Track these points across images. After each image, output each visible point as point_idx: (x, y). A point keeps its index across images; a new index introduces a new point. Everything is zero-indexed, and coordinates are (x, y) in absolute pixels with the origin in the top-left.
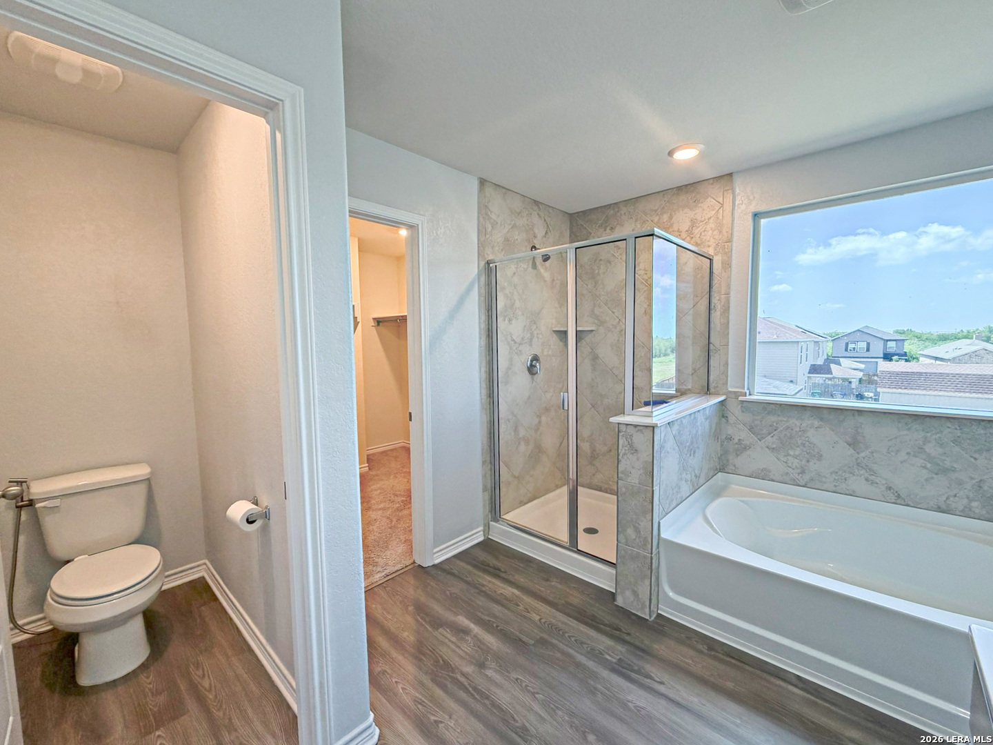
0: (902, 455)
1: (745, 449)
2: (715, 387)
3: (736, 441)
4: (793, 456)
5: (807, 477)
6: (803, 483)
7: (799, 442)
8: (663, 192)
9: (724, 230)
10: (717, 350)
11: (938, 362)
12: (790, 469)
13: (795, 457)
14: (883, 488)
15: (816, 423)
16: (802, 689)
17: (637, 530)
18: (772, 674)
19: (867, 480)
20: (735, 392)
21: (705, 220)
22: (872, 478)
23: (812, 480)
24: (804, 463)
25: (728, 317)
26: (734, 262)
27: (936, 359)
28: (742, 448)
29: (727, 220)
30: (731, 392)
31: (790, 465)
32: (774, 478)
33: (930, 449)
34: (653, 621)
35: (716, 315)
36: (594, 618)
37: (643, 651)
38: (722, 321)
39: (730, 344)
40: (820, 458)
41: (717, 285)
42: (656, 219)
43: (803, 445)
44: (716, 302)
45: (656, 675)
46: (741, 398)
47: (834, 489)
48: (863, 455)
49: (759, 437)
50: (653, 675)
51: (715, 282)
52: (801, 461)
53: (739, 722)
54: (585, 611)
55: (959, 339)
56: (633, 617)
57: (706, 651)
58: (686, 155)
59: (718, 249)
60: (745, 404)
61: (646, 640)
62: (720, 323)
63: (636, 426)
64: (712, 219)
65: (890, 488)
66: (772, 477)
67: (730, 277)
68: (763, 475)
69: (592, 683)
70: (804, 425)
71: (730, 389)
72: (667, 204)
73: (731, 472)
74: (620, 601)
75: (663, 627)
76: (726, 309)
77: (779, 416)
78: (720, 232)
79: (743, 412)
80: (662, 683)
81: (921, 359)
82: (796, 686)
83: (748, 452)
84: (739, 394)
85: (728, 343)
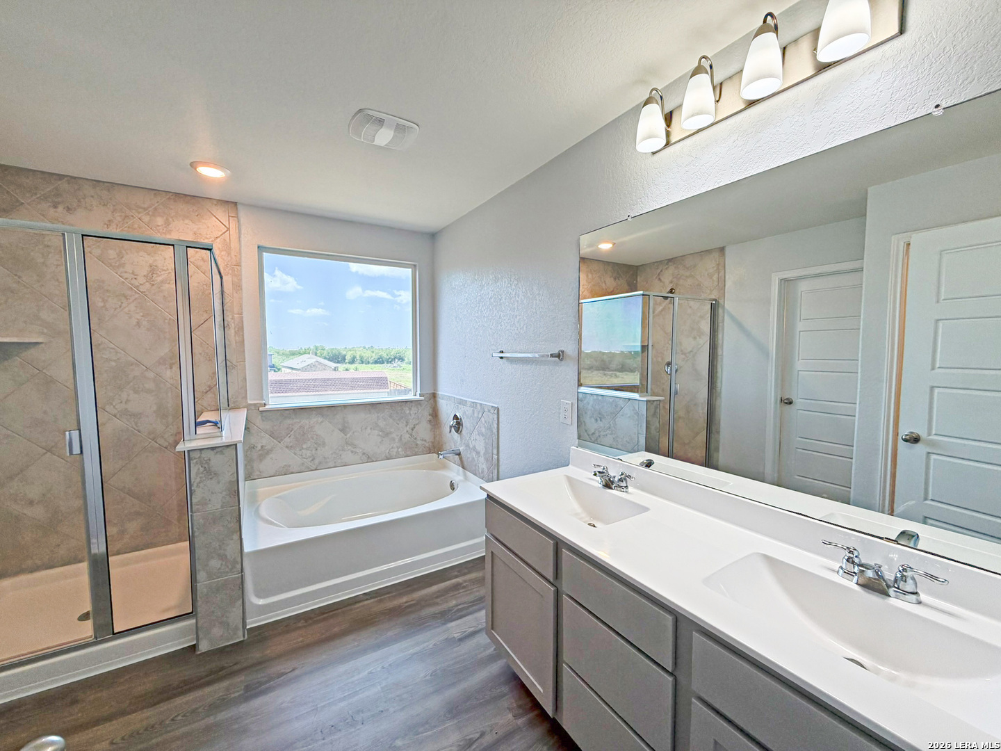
0: (369, 431)
1: (268, 452)
2: (234, 402)
3: (259, 448)
4: (306, 449)
5: (316, 462)
6: (314, 467)
7: (309, 437)
8: (157, 192)
9: (233, 254)
10: (234, 367)
11: (294, 371)
12: (305, 460)
13: (307, 449)
14: (361, 454)
15: (320, 419)
16: (371, 598)
17: (223, 557)
18: (351, 604)
19: (352, 452)
20: (255, 405)
21: (210, 238)
22: (354, 450)
23: (320, 463)
24: (314, 452)
25: (243, 335)
26: (244, 285)
27: (292, 369)
28: (265, 453)
29: (234, 245)
30: (251, 404)
31: (304, 456)
32: (293, 471)
33: (381, 424)
34: (249, 638)
35: (231, 333)
36: (186, 683)
37: (260, 663)
38: (237, 338)
39: (246, 359)
40: (324, 444)
41: (229, 304)
42: (146, 219)
43: (312, 438)
44: (230, 320)
45: (285, 669)
46: (261, 409)
47: (334, 465)
48: (348, 435)
49: (279, 440)
50: (282, 671)
51: (227, 300)
52: (311, 451)
53: (356, 643)
54: (170, 685)
55: (302, 354)
56: (228, 649)
57: (305, 624)
58: (211, 173)
59: (227, 270)
60: (264, 414)
61: (256, 655)
62: (236, 340)
63: (213, 449)
64: (219, 239)
65: (364, 454)
66: (291, 471)
67: (241, 298)
68: (286, 471)
69: (237, 726)
70: (312, 422)
71: (250, 402)
72: (161, 207)
73: (256, 477)
74: (204, 647)
75: (261, 635)
76: (240, 329)
77: (293, 419)
78: (229, 254)
79: (263, 421)
80: (294, 670)
81: (283, 369)
82: (367, 600)
83: (271, 456)
84: (259, 405)
85: (245, 359)
